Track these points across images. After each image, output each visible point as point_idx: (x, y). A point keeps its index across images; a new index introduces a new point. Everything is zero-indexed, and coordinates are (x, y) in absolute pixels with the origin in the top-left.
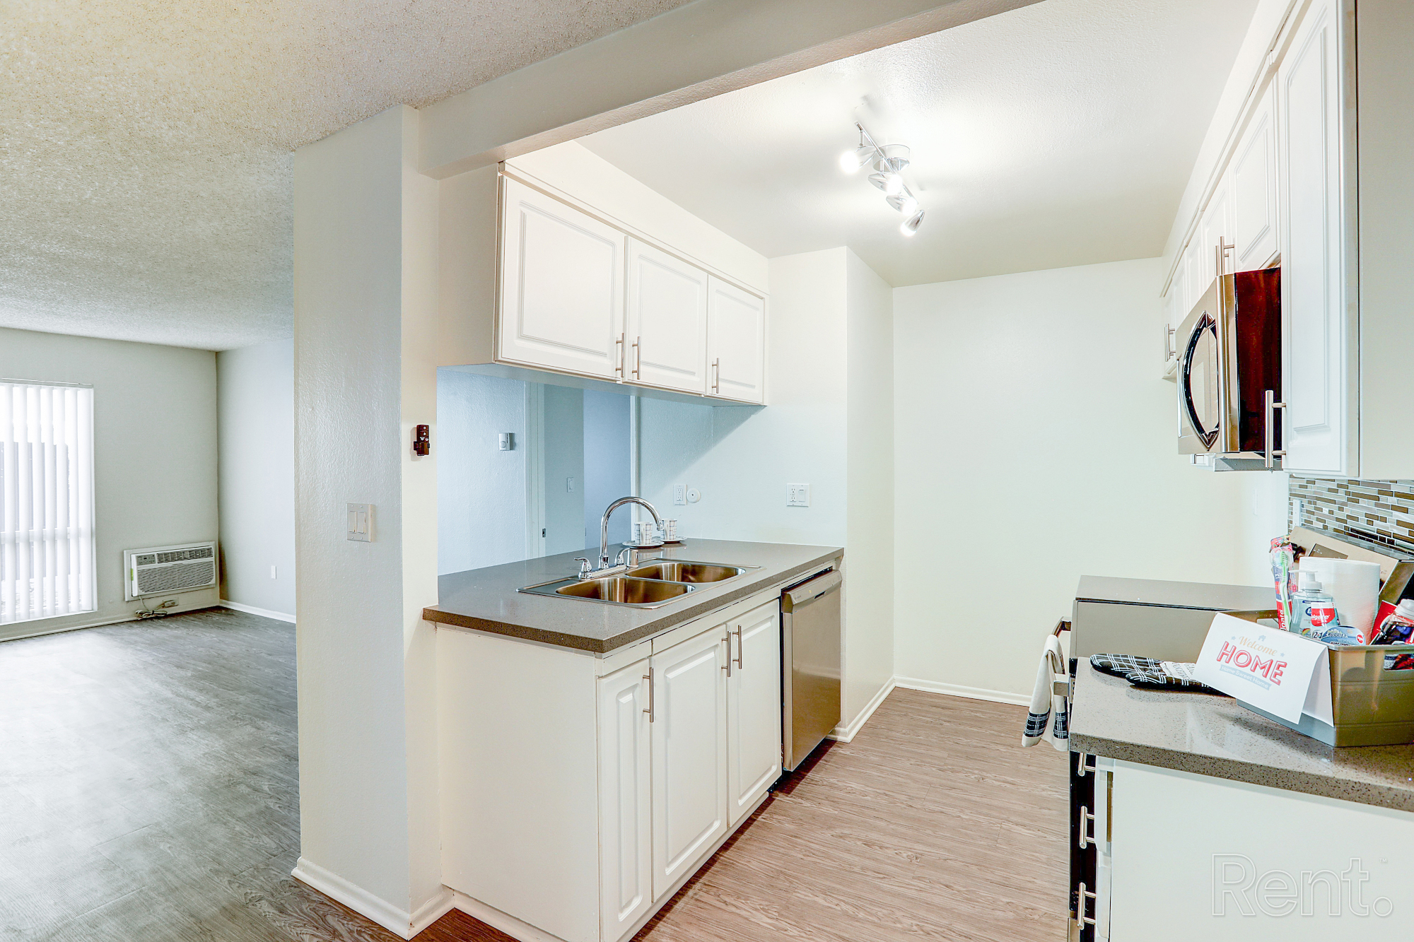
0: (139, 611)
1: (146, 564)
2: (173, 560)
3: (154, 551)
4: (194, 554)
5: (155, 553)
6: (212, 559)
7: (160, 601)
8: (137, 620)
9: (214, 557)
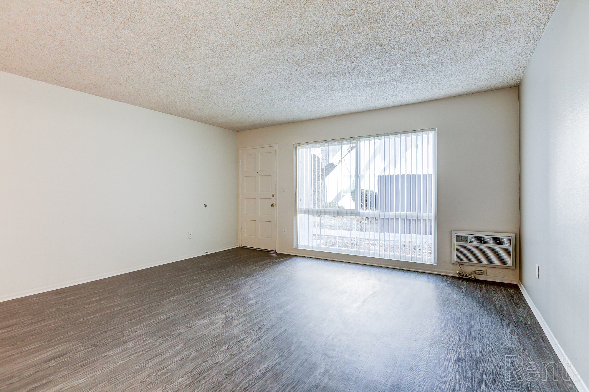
0: (458, 272)
1: (461, 241)
2: (481, 242)
3: (468, 234)
4: (496, 241)
5: (468, 236)
6: (510, 247)
7: (473, 269)
8: (457, 277)
9: (511, 246)
